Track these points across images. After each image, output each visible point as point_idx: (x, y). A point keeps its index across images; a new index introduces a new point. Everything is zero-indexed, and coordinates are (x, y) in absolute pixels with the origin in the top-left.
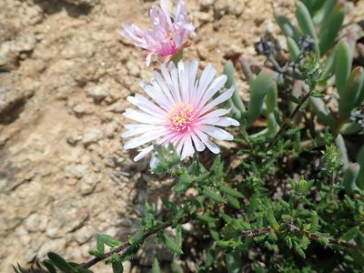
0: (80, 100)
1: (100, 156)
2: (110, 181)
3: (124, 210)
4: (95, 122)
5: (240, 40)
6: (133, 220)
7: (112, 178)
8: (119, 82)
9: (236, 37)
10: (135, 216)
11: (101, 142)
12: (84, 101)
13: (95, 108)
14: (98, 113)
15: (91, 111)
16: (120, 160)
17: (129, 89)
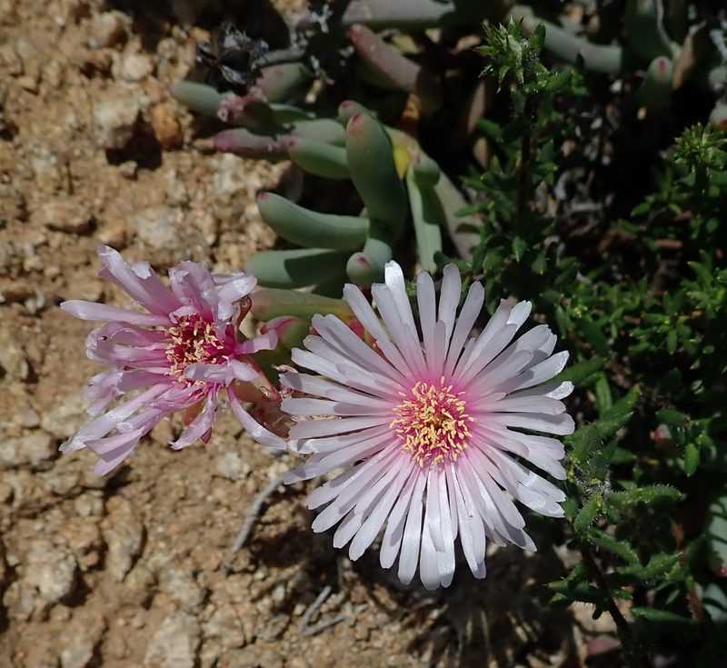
0: (45, 644)
1: (245, 644)
2: (317, 641)
3: (410, 635)
4: (136, 622)
5: (75, 78)
6: (440, 621)
7: (316, 634)
8: (47, 508)
9: (62, 84)
10: (435, 614)
11: (211, 629)
12: (55, 635)
13: (93, 610)
14: (112, 605)
15: (100, 625)
16: (279, 594)
17: (85, 489)
